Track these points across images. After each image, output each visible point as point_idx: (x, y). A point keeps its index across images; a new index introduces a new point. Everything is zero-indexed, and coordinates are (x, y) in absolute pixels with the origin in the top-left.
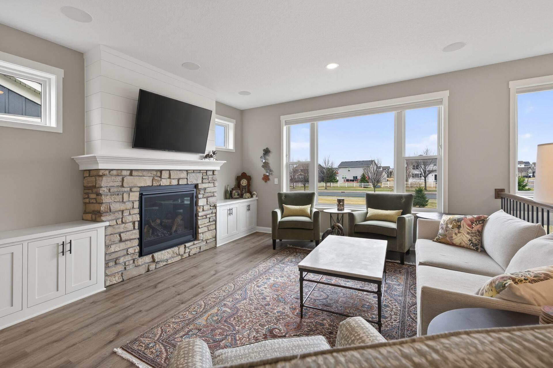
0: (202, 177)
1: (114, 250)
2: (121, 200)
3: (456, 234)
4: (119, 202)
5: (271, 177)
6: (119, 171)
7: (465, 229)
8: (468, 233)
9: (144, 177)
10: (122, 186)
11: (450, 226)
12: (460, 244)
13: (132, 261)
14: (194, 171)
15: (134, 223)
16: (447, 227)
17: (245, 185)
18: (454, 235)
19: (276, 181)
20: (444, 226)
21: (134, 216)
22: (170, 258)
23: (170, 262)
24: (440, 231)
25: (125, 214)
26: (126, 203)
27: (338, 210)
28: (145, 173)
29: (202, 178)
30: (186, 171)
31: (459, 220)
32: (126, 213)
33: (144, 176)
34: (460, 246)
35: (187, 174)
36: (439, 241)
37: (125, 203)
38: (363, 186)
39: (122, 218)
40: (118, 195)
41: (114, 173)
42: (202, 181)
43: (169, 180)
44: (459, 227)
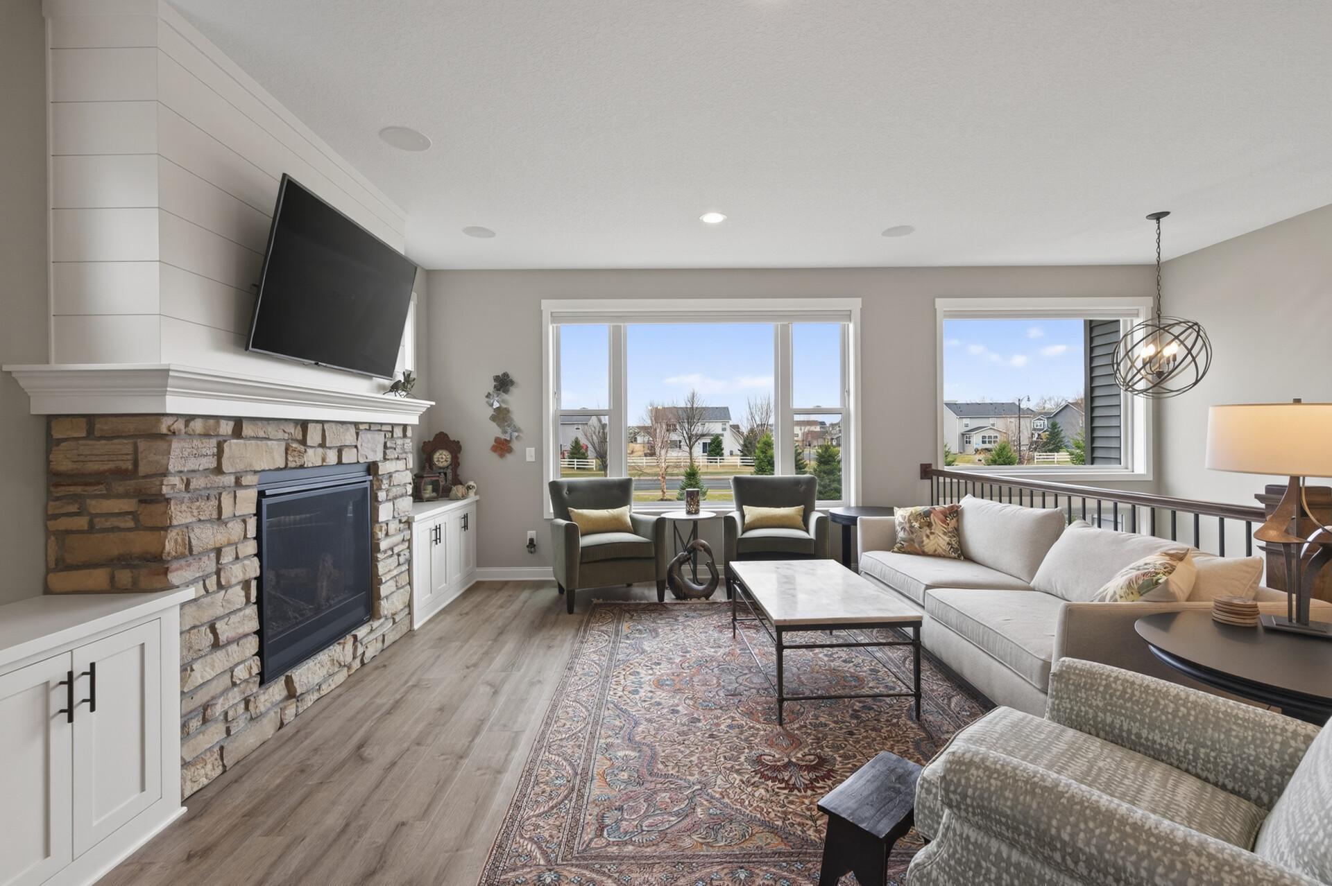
0: (385, 443)
1: (202, 677)
2: (215, 516)
3: (928, 537)
4: (210, 521)
5: (515, 445)
6: (212, 422)
7: (938, 527)
8: (945, 534)
9: (269, 442)
10: (219, 470)
11: (916, 525)
12: (936, 550)
13: (242, 706)
14: (370, 427)
15: (246, 585)
16: (911, 527)
17: (445, 464)
18: (925, 538)
19: (530, 454)
20: (907, 526)
21: (246, 562)
22: (325, 680)
23: (325, 689)
24: (901, 535)
25: (224, 560)
26: (230, 525)
27: (689, 512)
28: (271, 430)
29: (385, 447)
30: (353, 426)
31: (927, 514)
32: (227, 557)
33: (268, 439)
34: (935, 555)
35: (357, 434)
36: (902, 551)
37: (226, 524)
38: (576, 466)
39: (218, 573)
40: (208, 499)
41: (198, 426)
42: (385, 454)
43: (320, 450)
44: (930, 525)
